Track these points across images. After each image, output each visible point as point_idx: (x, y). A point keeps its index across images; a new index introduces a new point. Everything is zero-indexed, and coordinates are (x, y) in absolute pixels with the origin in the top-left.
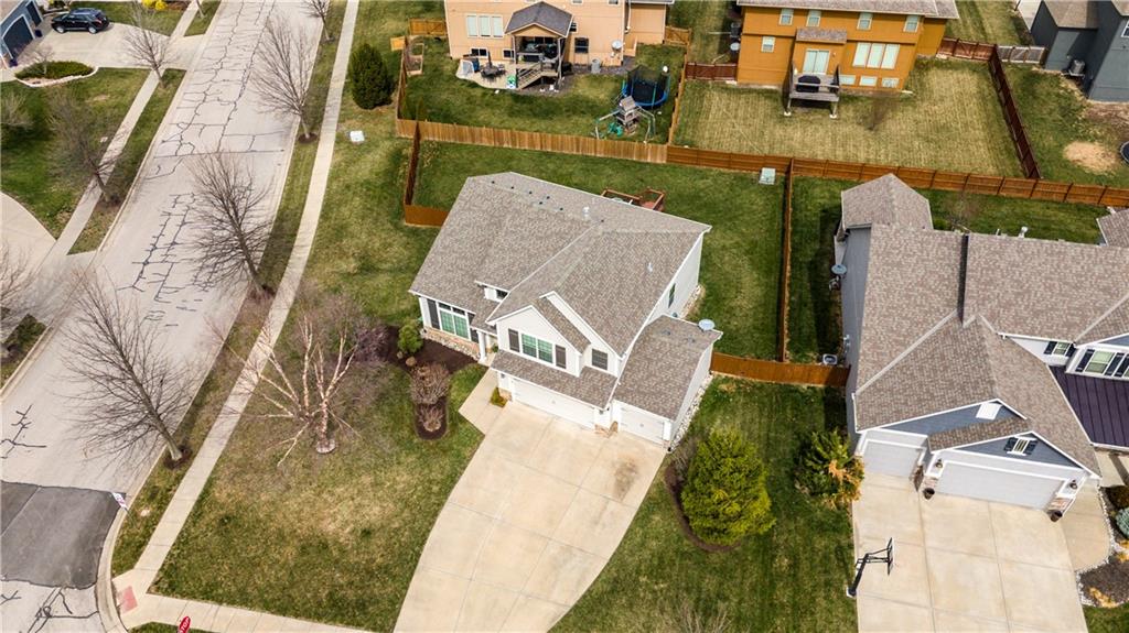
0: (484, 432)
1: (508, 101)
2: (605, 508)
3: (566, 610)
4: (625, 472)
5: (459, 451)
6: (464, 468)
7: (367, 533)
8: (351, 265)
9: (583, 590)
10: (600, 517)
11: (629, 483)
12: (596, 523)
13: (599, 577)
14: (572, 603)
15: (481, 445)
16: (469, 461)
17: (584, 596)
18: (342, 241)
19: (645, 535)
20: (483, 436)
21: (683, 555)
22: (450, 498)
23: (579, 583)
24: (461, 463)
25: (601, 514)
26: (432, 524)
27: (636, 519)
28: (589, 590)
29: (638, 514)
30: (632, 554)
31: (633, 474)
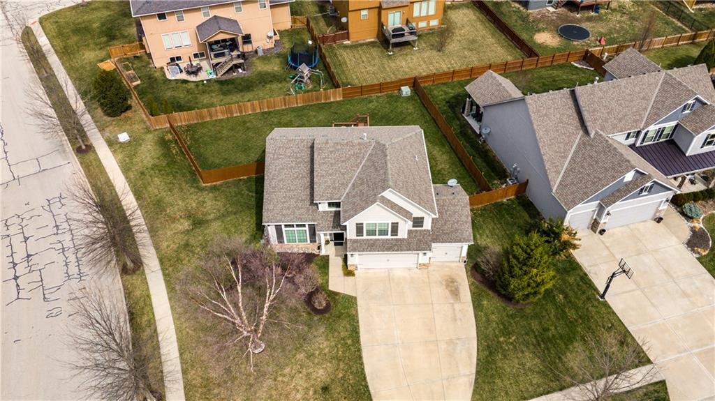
0: (354, 295)
1: (217, 86)
2: (454, 310)
3: (474, 376)
4: (451, 284)
5: (347, 313)
6: (358, 322)
7: (325, 389)
8: (186, 225)
9: (475, 361)
10: (455, 316)
11: (457, 290)
12: (455, 320)
13: (478, 349)
14: (474, 371)
15: (358, 303)
16: (357, 316)
17: (478, 364)
18: (166, 211)
19: (486, 314)
20: (355, 298)
21: (512, 316)
22: (362, 343)
23: (470, 357)
24: (353, 320)
25: (454, 313)
26: (362, 364)
27: (475, 308)
28: (478, 360)
29: (473, 305)
30: (486, 328)
31: (455, 284)
